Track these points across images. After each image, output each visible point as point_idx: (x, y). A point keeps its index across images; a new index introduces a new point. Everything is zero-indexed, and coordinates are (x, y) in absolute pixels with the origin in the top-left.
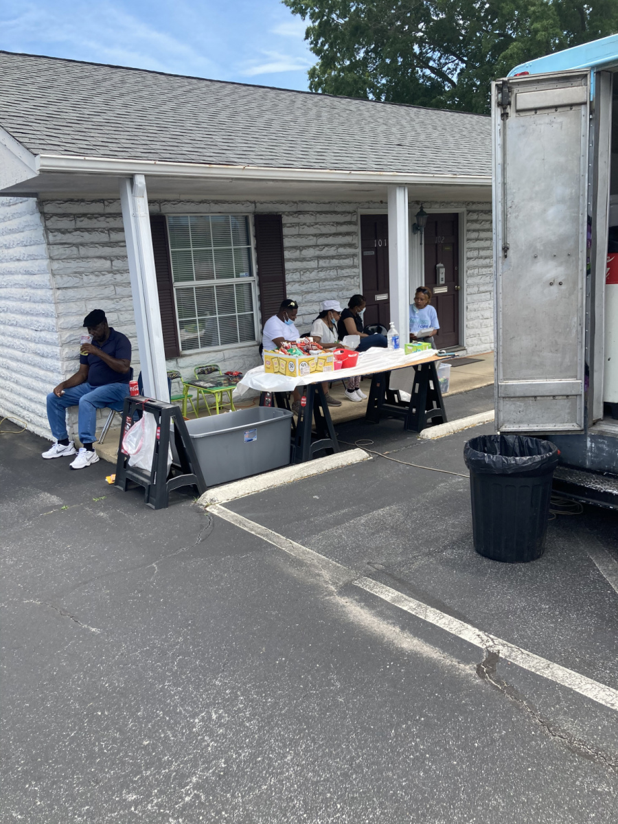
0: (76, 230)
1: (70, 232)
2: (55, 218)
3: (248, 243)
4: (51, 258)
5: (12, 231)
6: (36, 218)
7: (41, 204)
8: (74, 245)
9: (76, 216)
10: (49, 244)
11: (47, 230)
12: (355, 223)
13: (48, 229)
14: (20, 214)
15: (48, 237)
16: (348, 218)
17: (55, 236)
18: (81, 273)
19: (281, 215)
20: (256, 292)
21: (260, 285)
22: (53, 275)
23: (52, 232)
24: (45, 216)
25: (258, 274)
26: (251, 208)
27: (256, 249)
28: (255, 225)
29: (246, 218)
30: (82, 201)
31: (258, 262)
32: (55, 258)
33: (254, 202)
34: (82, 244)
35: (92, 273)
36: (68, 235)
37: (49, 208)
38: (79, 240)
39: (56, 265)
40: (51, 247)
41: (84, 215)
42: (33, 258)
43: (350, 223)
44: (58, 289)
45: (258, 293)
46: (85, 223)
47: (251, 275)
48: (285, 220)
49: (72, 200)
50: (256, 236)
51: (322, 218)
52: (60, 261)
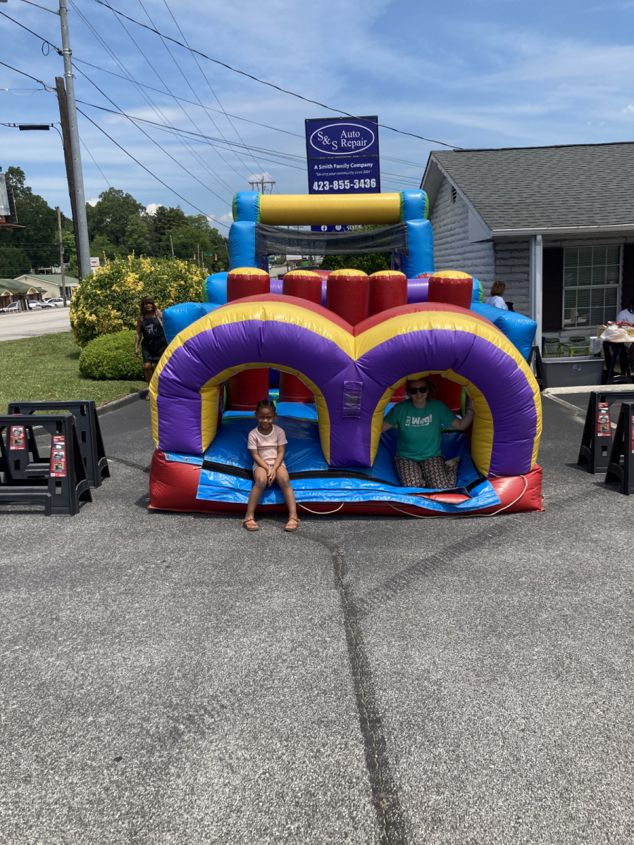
0: (511, 258)
1: (508, 259)
2: (501, 252)
3: (618, 262)
4: (496, 273)
5: (480, 258)
6: (491, 252)
7: (494, 245)
8: (508, 266)
9: (512, 251)
10: (496, 266)
11: (496, 259)
14: (484, 250)
15: (496, 262)
17: (500, 262)
18: (511, 281)
20: (619, 294)
21: (623, 289)
23: (498, 260)
24: (496, 251)
25: (623, 282)
26: (623, 241)
27: (623, 266)
28: (624, 252)
29: (618, 247)
30: (517, 242)
31: (623, 275)
33: (626, 237)
34: (514, 266)
35: (517, 281)
36: (507, 261)
37: (499, 247)
38: (513, 263)
41: (516, 250)
42: (487, 272)
45: (621, 294)
46: (516, 254)
47: (618, 282)
49: (510, 243)
50: (624, 259)
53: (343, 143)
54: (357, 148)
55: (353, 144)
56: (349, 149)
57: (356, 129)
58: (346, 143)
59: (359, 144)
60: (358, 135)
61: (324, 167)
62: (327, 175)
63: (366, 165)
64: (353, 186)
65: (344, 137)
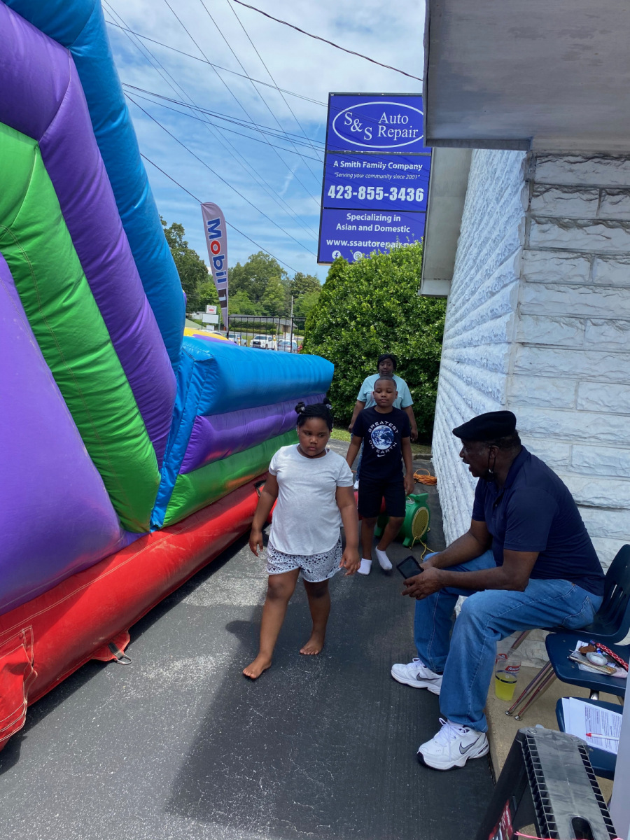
0: (596, 222)
1: (580, 227)
2: (556, 193)
7: (531, 162)
8: (582, 254)
9: (604, 192)
10: (526, 247)
13: (534, 217)
15: (527, 234)
17: (544, 232)
18: (583, 319)
22: (521, 315)
23: (539, 223)
24: (532, 186)
32: (534, 278)
34: (604, 256)
36: (575, 233)
37: (546, 172)
39: (530, 294)
40: (529, 254)
41: (626, 190)
44: (523, 344)
46: (623, 209)
49: (604, 156)
52: (542, 286)
54: (401, 140)
55: (396, 134)
56: (390, 141)
57: (404, 112)
58: (386, 132)
59: (405, 133)
60: (405, 120)
61: (348, 164)
62: (351, 176)
63: (411, 167)
64: (388, 197)
65: (383, 123)
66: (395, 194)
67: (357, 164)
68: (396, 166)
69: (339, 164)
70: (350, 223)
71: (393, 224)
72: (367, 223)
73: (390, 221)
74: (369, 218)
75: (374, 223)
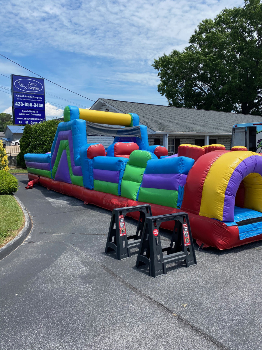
3: (173, 144)
12: (194, 141)
16: (193, 140)
19: (180, 139)
25: (175, 151)
26: (175, 138)
27: (175, 146)
28: (175, 141)
29: (173, 140)
33: (175, 136)
43: (193, 141)
47: (173, 151)
48: (181, 140)
50: (175, 143)
51: (188, 140)
53: (29, 88)
54: (35, 90)
55: (34, 88)
56: (32, 90)
57: (35, 83)
58: (31, 88)
59: (36, 88)
60: (36, 85)
61: (20, 96)
62: (22, 99)
63: (39, 98)
64: (34, 106)
65: (30, 85)
66: (35, 105)
67: (23, 96)
68: (34, 98)
69: (18, 96)
70: (23, 113)
71: (36, 113)
72: (29, 113)
73: (35, 113)
74: (29, 112)
75: (31, 113)
